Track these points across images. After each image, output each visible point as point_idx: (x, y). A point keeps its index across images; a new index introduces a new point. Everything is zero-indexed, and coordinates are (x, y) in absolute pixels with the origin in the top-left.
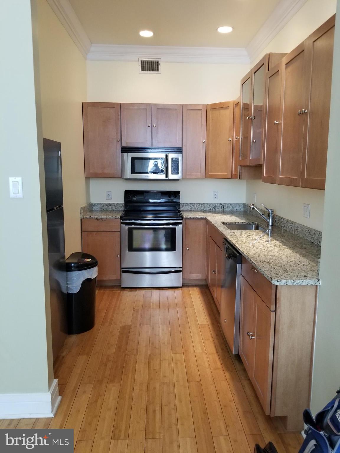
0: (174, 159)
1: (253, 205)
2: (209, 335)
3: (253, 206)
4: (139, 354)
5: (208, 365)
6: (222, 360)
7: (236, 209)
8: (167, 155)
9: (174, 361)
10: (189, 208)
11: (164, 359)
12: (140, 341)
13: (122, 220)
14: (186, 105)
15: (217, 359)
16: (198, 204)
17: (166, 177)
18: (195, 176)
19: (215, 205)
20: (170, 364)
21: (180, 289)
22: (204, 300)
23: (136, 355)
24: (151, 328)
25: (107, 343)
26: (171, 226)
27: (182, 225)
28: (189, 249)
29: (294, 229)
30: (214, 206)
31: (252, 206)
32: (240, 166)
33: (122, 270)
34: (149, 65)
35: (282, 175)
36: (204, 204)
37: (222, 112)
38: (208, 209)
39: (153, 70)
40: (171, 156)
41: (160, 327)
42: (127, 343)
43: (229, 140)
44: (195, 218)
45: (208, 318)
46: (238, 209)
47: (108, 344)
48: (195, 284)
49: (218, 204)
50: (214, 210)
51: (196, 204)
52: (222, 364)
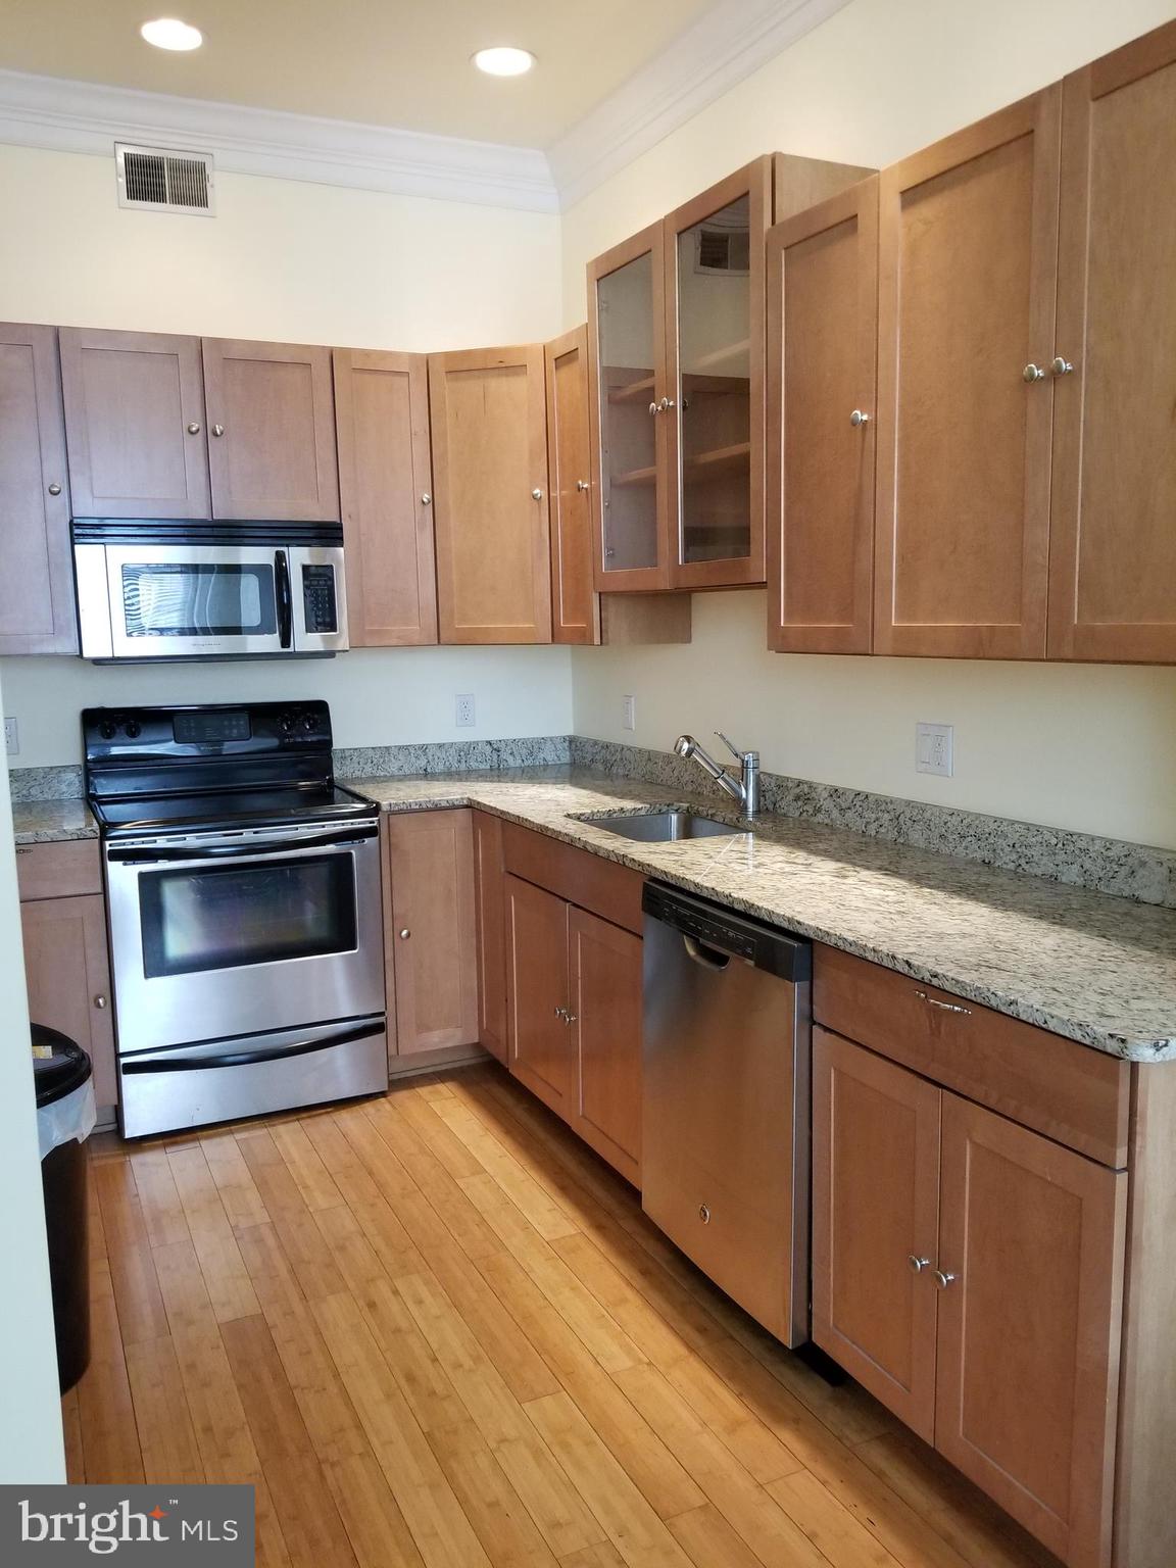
0: (313, 570)
1: (688, 739)
2: (617, 1280)
3: (689, 743)
4: (375, 1442)
5: (695, 1419)
6: (729, 1379)
7: (545, 759)
8: (283, 552)
9: (546, 1435)
10: (368, 769)
11: (504, 1440)
12: (344, 1379)
13: (108, 843)
14: (347, 352)
15: (708, 1378)
16: (400, 748)
17: (283, 647)
18: (399, 638)
19: (466, 750)
20: (537, 1454)
21: (383, 1100)
22: (508, 1132)
23: (368, 1453)
24: (361, 1303)
25: (198, 1426)
26: (330, 848)
27: (377, 838)
28: (409, 935)
29: (877, 819)
30: (462, 753)
31: (686, 746)
32: (600, 594)
33: (124, 1064)
34: (163, 177)
35: (900, 617)
36: (424, 748)
37: (498, 385)
38: (441, 767)
39: (179, 199)
40: (299, 557)
41: (396, 1292)
42: (295, 1406)
43: (534, 497)
44: (429, 806)
45: (566, 1208)
46: (551, 758)
47: (208, 1429)
48: (430, 1070)
49: (477, 743)
50: (463, 767)
51: (394, 751)
52: (742, 1395)
